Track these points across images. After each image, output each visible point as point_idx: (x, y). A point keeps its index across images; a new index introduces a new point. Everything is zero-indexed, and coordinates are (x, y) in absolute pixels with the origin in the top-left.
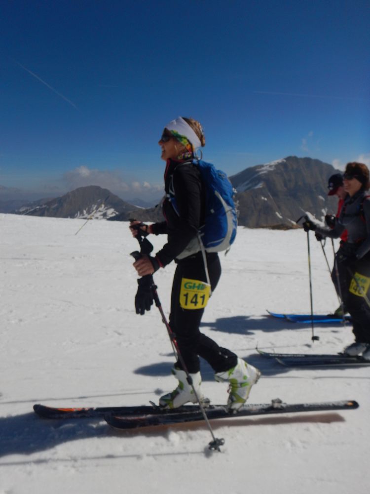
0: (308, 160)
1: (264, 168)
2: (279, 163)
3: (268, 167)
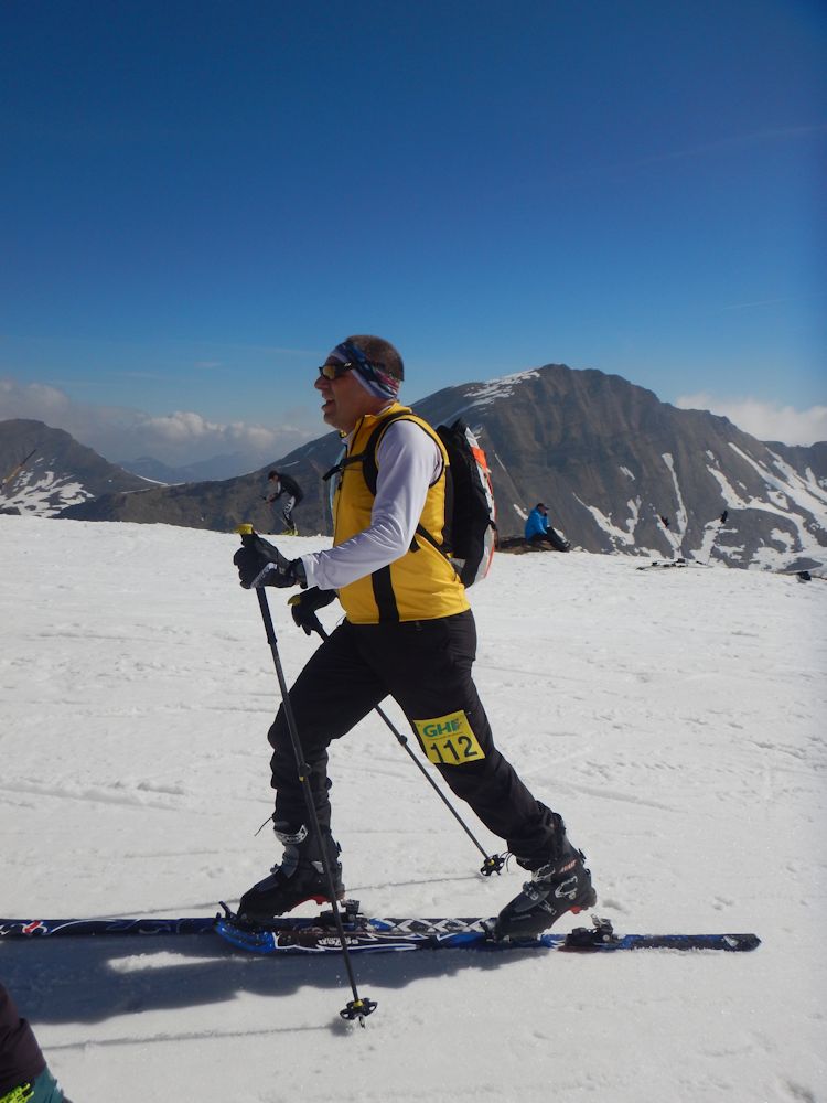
1: (484, 392)
2: (524, 381)
3: (494, 388)
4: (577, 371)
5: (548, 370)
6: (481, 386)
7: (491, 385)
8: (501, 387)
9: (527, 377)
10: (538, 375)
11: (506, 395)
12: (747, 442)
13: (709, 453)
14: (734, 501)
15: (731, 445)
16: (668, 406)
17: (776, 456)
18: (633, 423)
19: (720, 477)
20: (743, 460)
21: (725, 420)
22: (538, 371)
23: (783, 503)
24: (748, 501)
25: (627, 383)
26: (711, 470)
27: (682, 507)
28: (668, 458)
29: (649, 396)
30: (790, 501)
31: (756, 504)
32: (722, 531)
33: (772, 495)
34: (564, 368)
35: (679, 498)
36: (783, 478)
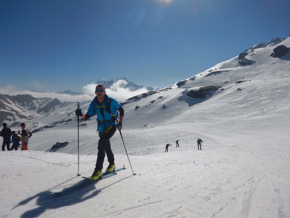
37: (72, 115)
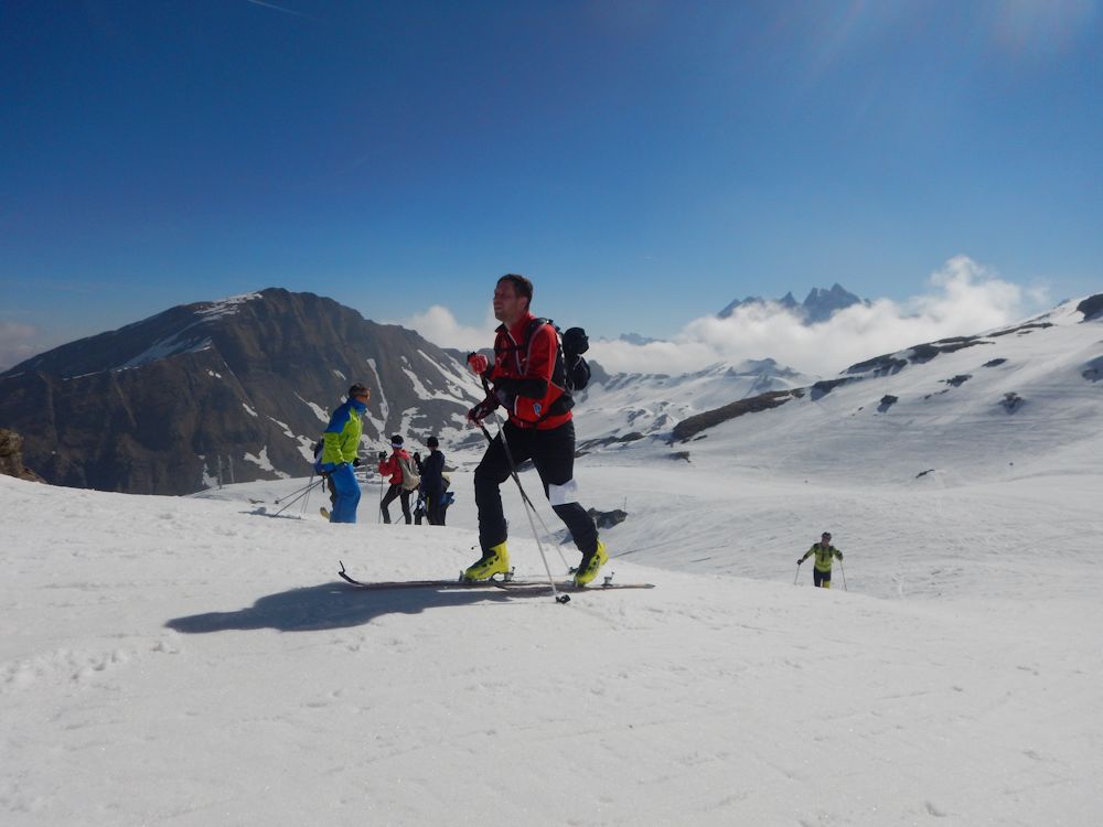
0: (309, 299)
1: (213, 310)
2: (249, 301)
3: (222, 306)
4: (295, 294)
5: (269, 292)
6: (210, 305)
7: (219, 304)
8: (229, 306)
9: (251, 297)
10: (260, 296)
11: (232, 313)
12: (432, 349)
13: (403, 358)
14: (423, 393)
15: (420, 351)
16: (370, 321)
17: (453, 359)
18: (343, 336)
19: (412, 376)
20: (429, 362)
21: (414, 333)
22: (261, 293)
23: (459, 394)
24: (434, 393)
25: (337, 304)
26: (406, 371)
27: (384, 400)
28: (372, 362)
29: (355, 315)
30: (464, 392)
31: (439, 395)
32: (415, 417)
33: (451, 388)
34: (283, 292)
35: (382, 393)
36: (458, 375)
37: (641, 418)
